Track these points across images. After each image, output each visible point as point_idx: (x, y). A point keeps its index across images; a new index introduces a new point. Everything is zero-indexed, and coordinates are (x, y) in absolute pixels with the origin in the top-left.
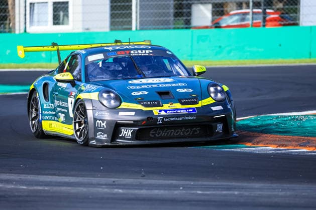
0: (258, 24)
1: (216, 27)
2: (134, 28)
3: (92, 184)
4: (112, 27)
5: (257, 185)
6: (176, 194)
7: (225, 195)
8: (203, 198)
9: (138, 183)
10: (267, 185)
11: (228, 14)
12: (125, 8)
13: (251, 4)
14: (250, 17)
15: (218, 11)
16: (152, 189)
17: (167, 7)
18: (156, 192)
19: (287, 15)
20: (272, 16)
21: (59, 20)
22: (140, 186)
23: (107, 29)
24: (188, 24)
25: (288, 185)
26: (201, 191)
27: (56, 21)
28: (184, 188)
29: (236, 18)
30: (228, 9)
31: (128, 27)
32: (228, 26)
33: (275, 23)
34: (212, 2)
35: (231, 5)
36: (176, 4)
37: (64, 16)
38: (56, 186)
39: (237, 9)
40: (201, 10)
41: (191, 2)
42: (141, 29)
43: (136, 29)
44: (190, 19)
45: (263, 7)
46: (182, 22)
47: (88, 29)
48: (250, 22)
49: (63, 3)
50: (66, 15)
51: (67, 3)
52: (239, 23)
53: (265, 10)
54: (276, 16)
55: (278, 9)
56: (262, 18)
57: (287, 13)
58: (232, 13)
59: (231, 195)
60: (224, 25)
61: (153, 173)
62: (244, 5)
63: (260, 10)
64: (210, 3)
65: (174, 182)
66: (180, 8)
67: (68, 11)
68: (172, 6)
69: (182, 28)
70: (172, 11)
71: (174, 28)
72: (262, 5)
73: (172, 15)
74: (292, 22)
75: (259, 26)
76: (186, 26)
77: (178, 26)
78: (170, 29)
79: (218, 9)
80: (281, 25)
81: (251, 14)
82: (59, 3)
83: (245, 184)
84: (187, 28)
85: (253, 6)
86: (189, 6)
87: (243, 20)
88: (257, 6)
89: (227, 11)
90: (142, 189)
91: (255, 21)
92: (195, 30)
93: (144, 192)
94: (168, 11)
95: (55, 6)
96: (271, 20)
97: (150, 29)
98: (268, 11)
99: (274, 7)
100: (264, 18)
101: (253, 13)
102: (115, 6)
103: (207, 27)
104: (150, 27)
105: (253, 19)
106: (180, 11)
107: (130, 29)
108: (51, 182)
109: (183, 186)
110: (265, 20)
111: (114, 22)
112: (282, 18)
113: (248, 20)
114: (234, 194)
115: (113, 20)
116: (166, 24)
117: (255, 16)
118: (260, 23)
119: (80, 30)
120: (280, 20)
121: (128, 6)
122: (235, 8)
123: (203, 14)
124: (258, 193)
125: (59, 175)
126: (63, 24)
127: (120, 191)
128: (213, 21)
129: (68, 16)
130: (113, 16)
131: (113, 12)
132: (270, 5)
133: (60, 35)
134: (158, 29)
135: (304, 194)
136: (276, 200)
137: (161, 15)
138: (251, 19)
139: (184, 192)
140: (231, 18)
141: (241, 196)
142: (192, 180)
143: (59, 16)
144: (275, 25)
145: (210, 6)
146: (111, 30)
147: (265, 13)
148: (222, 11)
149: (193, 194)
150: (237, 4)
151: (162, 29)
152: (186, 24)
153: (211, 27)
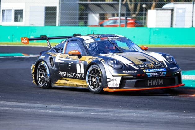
0: (123, 25)
1: (101, 26)
2: (57, 25)
4: (46, 24)
5: (122, 110)
6: (80, 114)
7: (106, 115)
8: (93, 116)
9: (59, 108)
10: (127, 110)
11: (107, 19)
12: (53, 14)
13: (119, 15)
14: (119, 21)
16: (67, 111)
17: (75, 14)
18: (69, 112)
19: (138, 21)
20: (130, 21)
21: (18, 19)
22: (61, 109)
23: (43, 25)
24: (86, 24)
25: (139, 111)
26: (93, 112)
27: (16, 19)
29: (111, 21)
30: (107, 17)
31: (54, 24)
32: (107, 26)
33: (132, 25)
35: (109, 14)
36: (80, 13)
37: (20, 17)
39: (112, 17)
40: (93, 16)
41: (88, 12)
42: (61, 26)
43: (59, 26)
44: (87, 21)
45: (125, 16)
46: (83, 22)
47: (33, 24)
48: (119, 24)
49: (20, 10)
50: (22, 17)
51: (22, 10)
52: (113, 24)
53: (127, 18)
54: (132, 21)
55: (134, 18)
57: (138, 20)
58: (110, 18)
59: (108, 115)
60: (105, 25)
61: (68, 102)
62: (116, 15)
63: (124, 18)
64: (98, 13)
65: (79, 108)
66: (82, 15)
67: (22, 15)
68: (78, 14)
69: (83, 26)
70: (78, 16)
71: (79, 26)
72: (125, 15)
73: (78, 19)
74: (140, 25)
75: (123, 26)
78: (76, 26)
79: (102, 17)
80: (135, 26)
81: (119, 20)
82: (18, 10)
83: (116, 110)
84: (85, 26)
86: (87, 14)
87: (115, 22)
88: (122, 15)
90: (61, 111)
91: (121, 24)
92: (89, 27)
93: (62, 113)
94: (75, 16)
95: (16, 11)
96: (130, 23)
97: (66, 26)
98: (128, 18)
99: (131, 17)
100: (126, 22)
101: (121, 19)
102: (48, 13)
103: (96, 26)
105: (120, 22)
106: (82, 16)
107: (55, 25)
109: (83, 110)
110: (126, 23)
112: (135, 23)
113: (118, 22)
114: (111, 115)
115: (46, 20)
116: (75, 24)
117: (121, 21)
118: (124, 24)
119: (28, 25)
120: (134, 24)
122: (111, 16)
123: (94, 18)
124: (122, 115)
126: (20, 21)
127: (50, 111)
128: (99, 23)
130: (46, 18)
131: (47, 16)
132: (129, 15)
133: (18, 27)
134: (70, 26)
135: (147, 116)
136: (132, 118)
137: (71, 18)
139: (84, 113)
140: (109, 21)
141: (114, 116)
142: (88, 107)
143: (18, 17)
144: (132, 26)
145: (98, 15)
146: (45, 25)
147: (126, 19)
148: (104, 18)
149: (89, 114)
150: (112, 14)
151: (72, 26)
153: (98, 26)
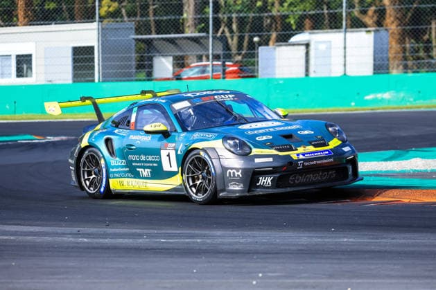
0: (218, 77)
1: (177, 79)
2: (96, 80)
3: (57, 233)
4: (75, 79)
5: (219, 233)
6: (141, 243)
7: (188, 243)
8: (165, 246)
9: (102, 233)
10: (228, 232)
11: (188, 66)
12: (88, 61)
13: (211, 57)
14: (210, 69)
15: (179, 64)
16: (116, 238)
17: (129, 59)
18: (120, 240)
19: (245, 68)
20: (231, 69)
21: (23, 72)
22: (105, 236)
23: (70, 82)
24: (149, 76)
25: (249, 233)
26: (164, 239)
27: (20, 73)
28: (147, 236)
29: (197, 70)
30: (189, 61)
31: (90, 79)
32: (189, 78)
33: (234, 75)
34: (173, 54)
35: (191, 57)
36: (138, 56)
37: (27, 69)
38: (21, 235)
39: (197, 62)
40: (163, 63)
41: (152, 55)
42: (104, 81)
43: (99, 81)
44: (152, 71)
45: (222, 60)
46: (144, 74)
47: (50, 81)
48: (210, 74)
49: (26, 55)
50: (30, 68)
51: (30, 55)
52: (200, 75)
53: (224, 62)
54: (236, 68)
55: (237, 62)
56: (222, 71)
57: (245, 66)
58: (193, 65)
59: (194, 242)
60: (185, 77)
61: (118, 222)
62: (204, 58)
63: (220, 63)
64: (170, 55)
65: (138, 231)
66: (142, 61)
67: (31, 64)
68: (134, 59)
69: (144, 80)
70: (134, 63)
71: (137, 80)
72: (222, 57)
73: (134, 67)
74: (250, 75)
75: (219, 78)
76: (148, 78)
77: (140, 78)
78: (132, 80)
79: (178, 62)
80: (239, 77)
81: (211, 66)
82: (22, 56)
83: (207, 232)
84: (148, 80)
85: (213, 58)
86: (151, 59)
87: (204, 72)
88: (216, 58)
89: (187, 63)
90: (106, 238)
91: (214, 74)
92: (156, 82)
93: (108, 241)
94: (130, 63)
95: (18, 58)
96: (231, 72)
97: (112, 81)
98: (227, 63)
99: (232, 60)
100: (224, 70)
101: (213, 65)
102: (78, 59)
103: (168, 79)
104: (112, 79)
105: (213, 71)
106: (142, 63)
107: (93, 81)
108: (16, 232)
109: (147, 234)
110: (224, 72)
111: (76, 74)
112: (241, 71)
113: (208, 72)
114: (197, 242)
115: (76, 72)
116: (128, 76)
117: (215, 68)
118: (219, 75)
119: (43, 83)
120: (239, 73)
121: (90, 58)
122: (195, 60)
123: (164, 65)
124: (219, 240)
125: (24, 225)
126: (27, 76)
127: (85, 240)
128: (174, 73)
129: (31, 69)
130: (75, 68)
131: (76, 64)
132: (228, 58)
133: (24, 87)
134: (121, 81)
135: (264, 241)
136: (237, 247)
137: (121, 67)
138: (211, 72)
139: (147, 240)
140: (192, 70)
141: (203, 244)
142: (155, 229)
143: (23, 69)
144: (235, 78)
145: (171, 59)
146: (74, 82)
147: (224, 65)
148: (183, 63)
149: (157, 242)
150: (197, 56)
151: (124, 81)
152: (148, 76)
153: (172, 79)
